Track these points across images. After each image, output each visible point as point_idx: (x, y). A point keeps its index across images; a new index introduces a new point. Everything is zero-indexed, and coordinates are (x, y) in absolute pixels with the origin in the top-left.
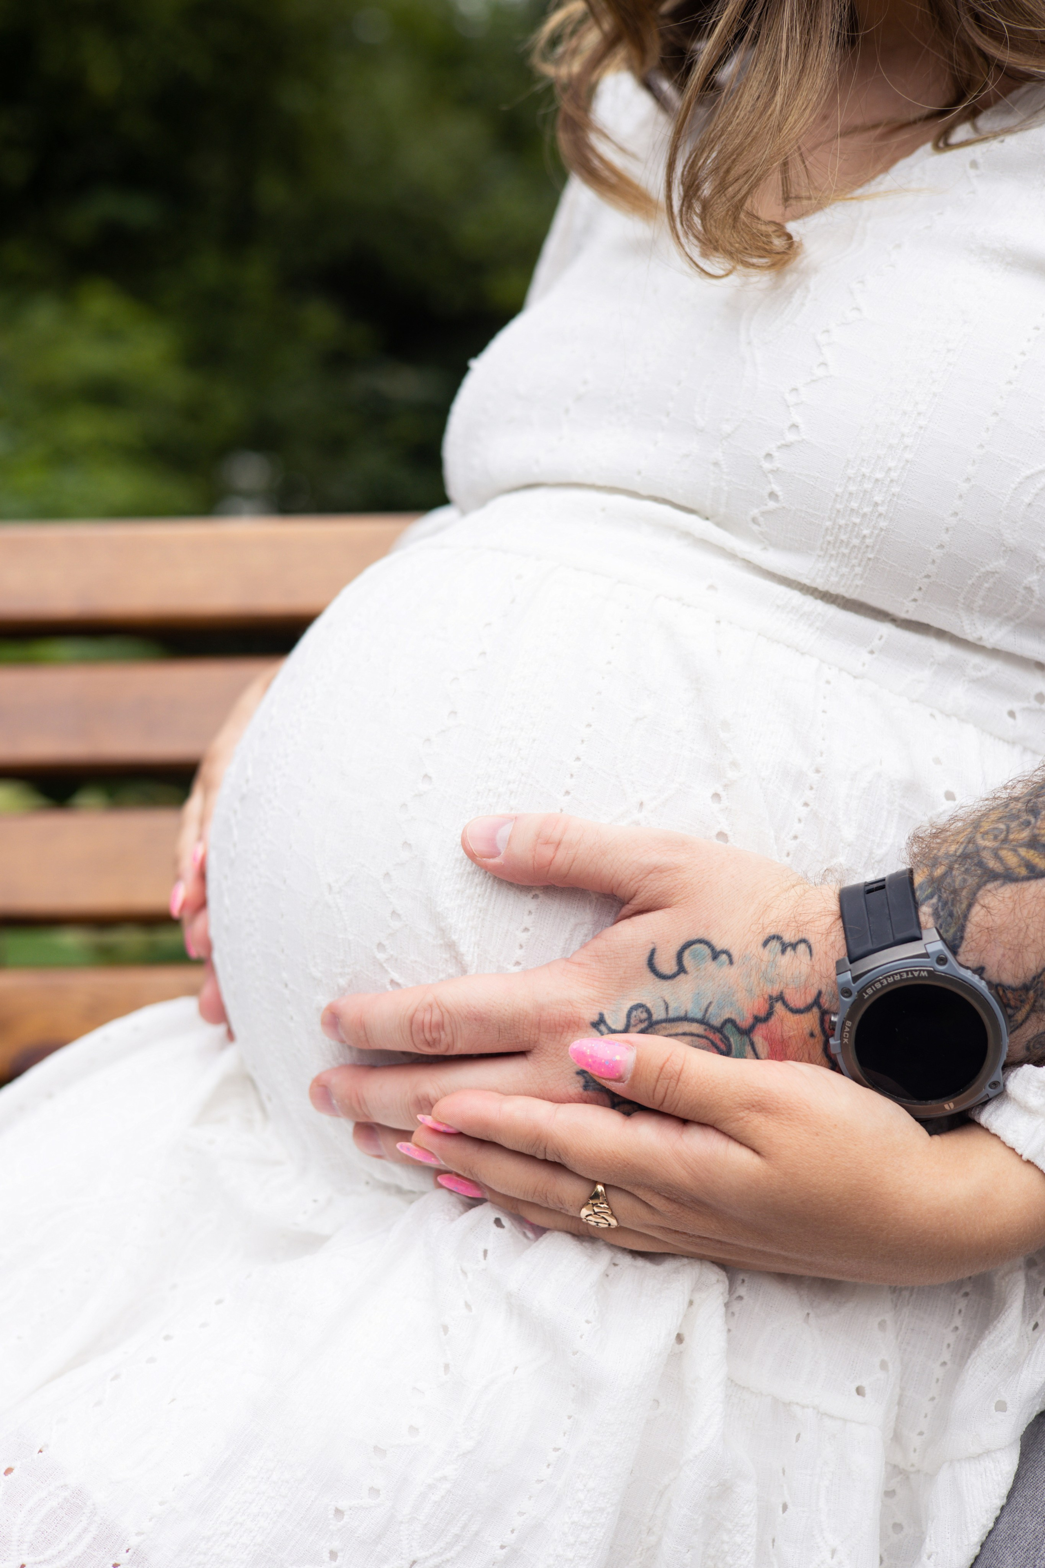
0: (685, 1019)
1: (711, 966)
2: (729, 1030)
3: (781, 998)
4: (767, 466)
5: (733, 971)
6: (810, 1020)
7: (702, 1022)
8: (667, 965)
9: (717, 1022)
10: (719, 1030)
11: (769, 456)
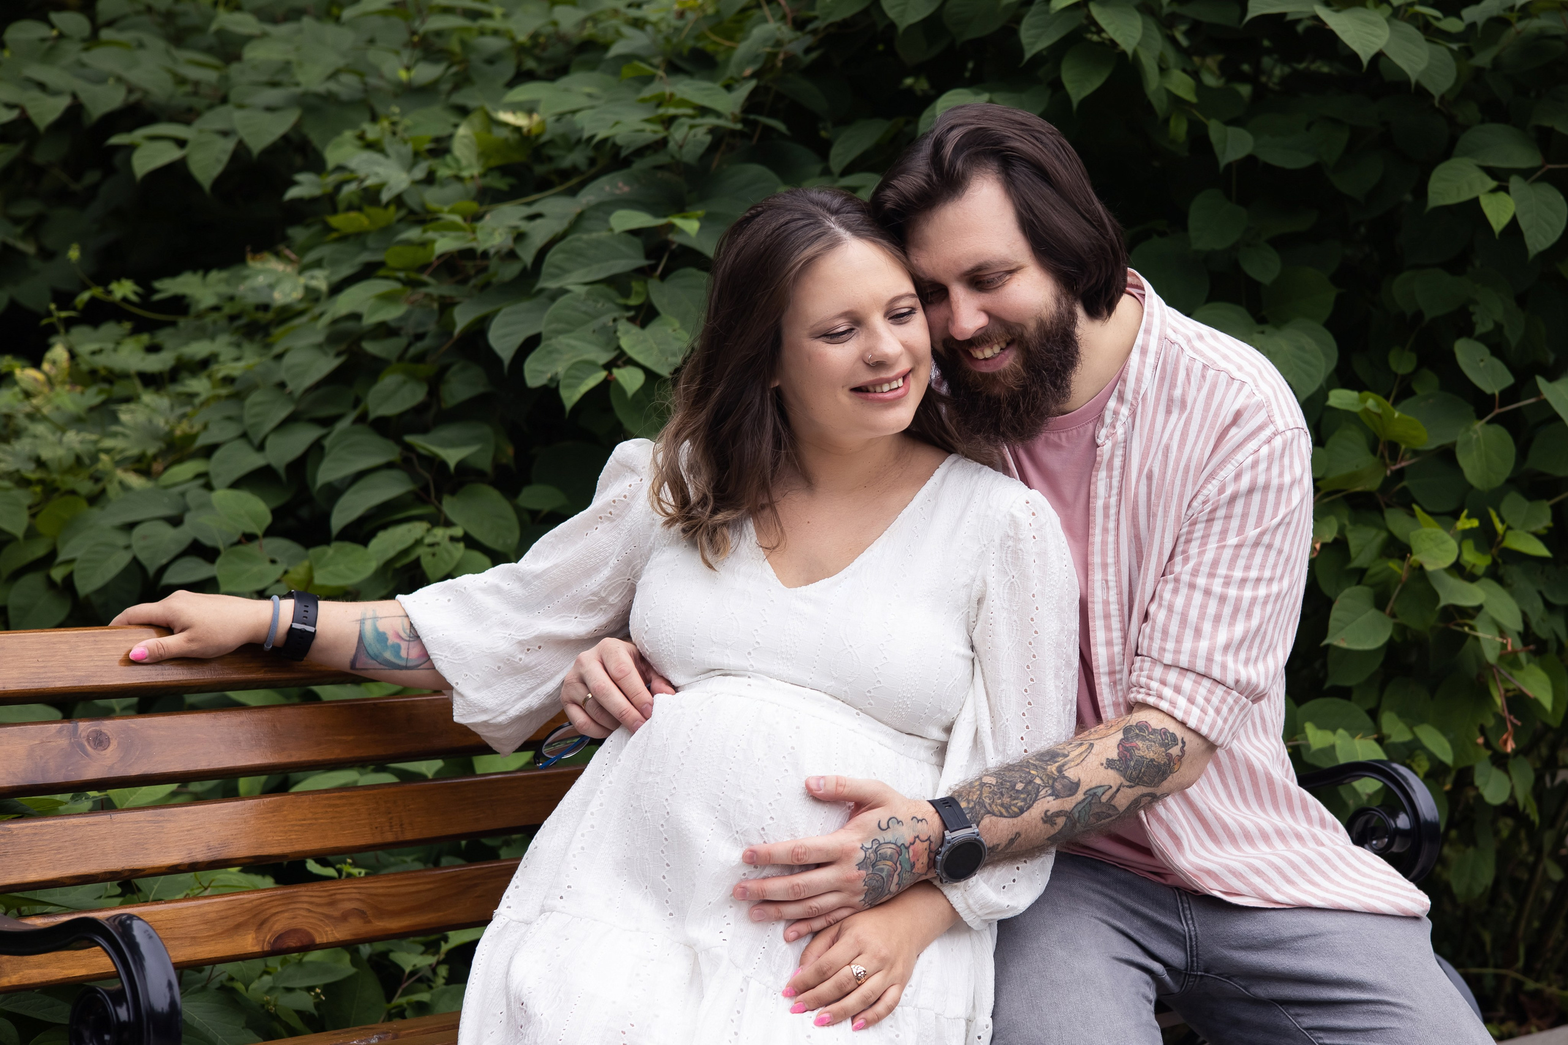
0: (890, 843)
1: (896, 826)
2: (902, 847)
3: (918, 837)
4: (868, 694)
5: (904, 828)
6: (926, 844)
7: (895, 844)
8: (884, 825)
9: (899, 844)
10: (900, 847)
11: (869, 692)
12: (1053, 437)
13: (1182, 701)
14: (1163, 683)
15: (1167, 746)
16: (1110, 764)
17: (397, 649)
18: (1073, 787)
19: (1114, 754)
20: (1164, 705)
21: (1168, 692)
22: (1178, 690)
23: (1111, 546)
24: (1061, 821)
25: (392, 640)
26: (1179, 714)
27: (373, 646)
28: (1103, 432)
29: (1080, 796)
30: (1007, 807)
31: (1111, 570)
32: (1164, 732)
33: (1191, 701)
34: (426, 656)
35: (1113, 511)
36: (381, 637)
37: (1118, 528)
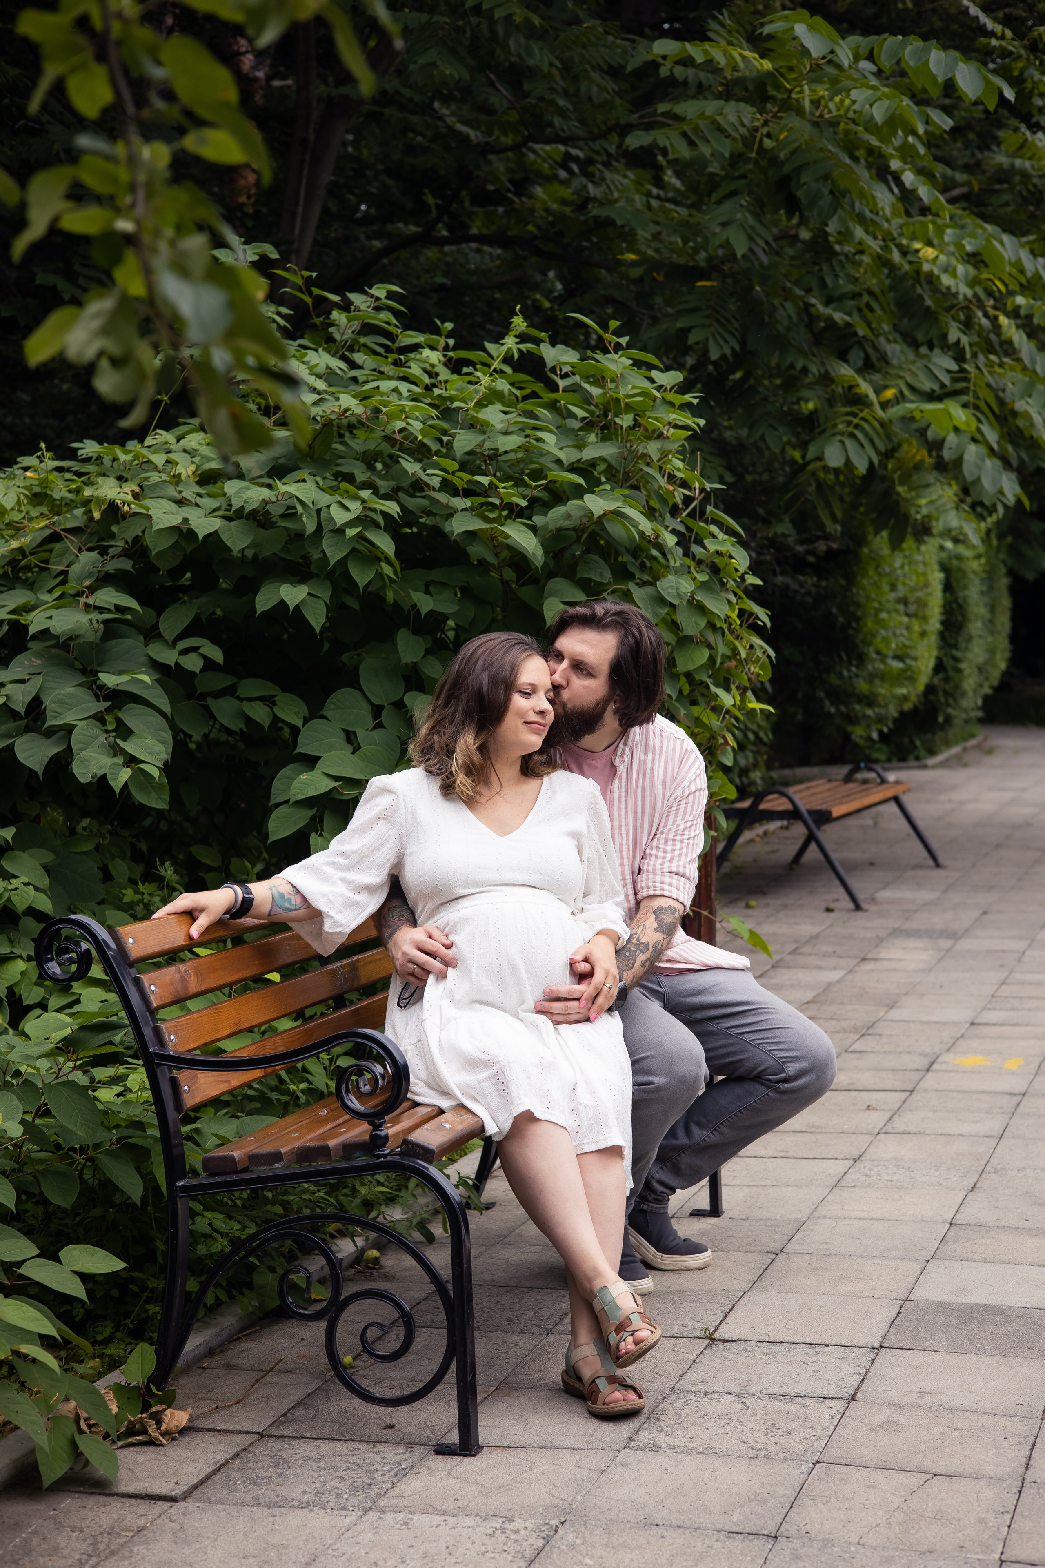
12: (594, 762)
13: (674, 890)
14: (662, 883)
15: (673, 913)
16: (656, 930)
17: (290, 900)
18: (647, 946)
19: (656, 925)
20: (666, 893)
21: (666, 887)
22: (670, 885)
23: (623, 817)
24: (647, 964)
25: (287, 896)
26: (675, 896)
27: (279, 902)
28: (617, 760)
29: (651, 949)
30: (627, 965)
31: (624, 828)
32: (670, 907)
33: (678, 889)
34: (305, 900)
35: (623, 799)
36: (282, 896)
37: (627, 808)
